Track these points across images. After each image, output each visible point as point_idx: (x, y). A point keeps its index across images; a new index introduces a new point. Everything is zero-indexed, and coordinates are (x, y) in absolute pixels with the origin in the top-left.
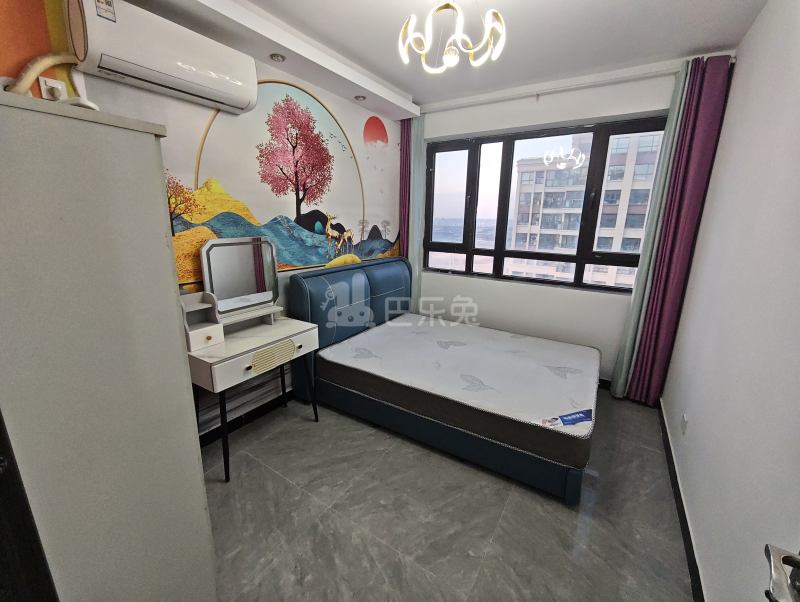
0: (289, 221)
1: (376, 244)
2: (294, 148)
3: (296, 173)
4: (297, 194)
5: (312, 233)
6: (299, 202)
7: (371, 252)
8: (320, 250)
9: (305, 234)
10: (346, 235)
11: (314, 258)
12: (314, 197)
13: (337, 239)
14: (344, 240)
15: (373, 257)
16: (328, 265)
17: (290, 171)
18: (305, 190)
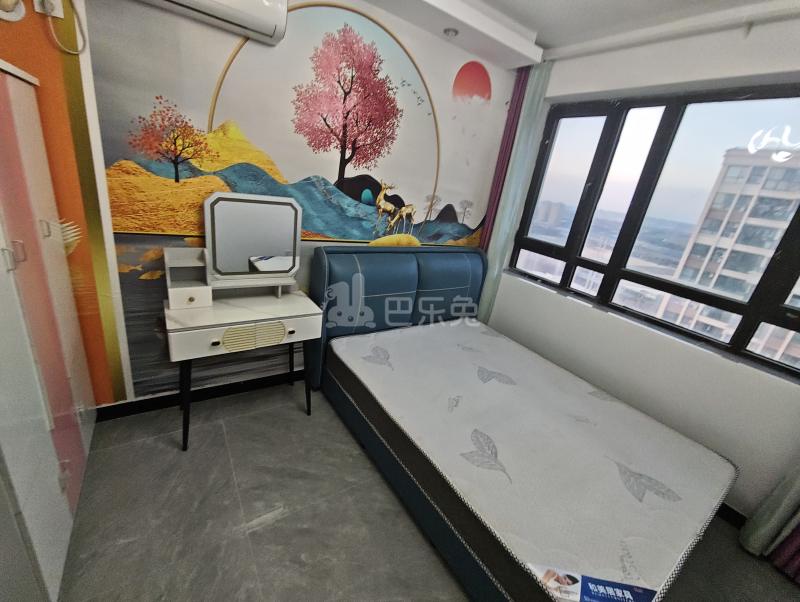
0: (326, 183)
1: (448, 228)
2: (346, 94)
3: (345, 126)
4: (343, 153)
5: (356, 202)
6: (344, 163)
7: (438, 236)
8: (364, 223)
9: (347, 202)
10: (405, 211)
11: (356, 232)
12: (366, 158)
13: (392, 214)
14: (401, 217)
15: (440, 242)
16: (373, 243)
17: (336, 123)
18: (354, 149)
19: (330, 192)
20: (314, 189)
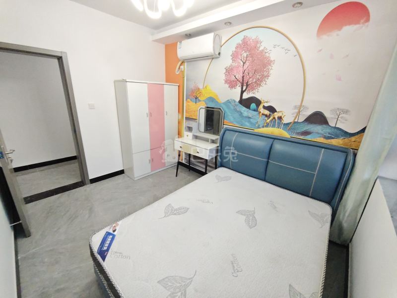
0: (235, 101)
1: (317, 128)
2: (244, 63)
3: (243, 77)
4: (242, 88)
5: (248, 110)
6: (242, 92)
7: (306, 133)
8: (251, 120)
9: (243, 109)
12: (253, 89)
14: (274, 118)
16: (257, 131)
18: (247, 86)
19: (236, 105)
20: (230, 104)
